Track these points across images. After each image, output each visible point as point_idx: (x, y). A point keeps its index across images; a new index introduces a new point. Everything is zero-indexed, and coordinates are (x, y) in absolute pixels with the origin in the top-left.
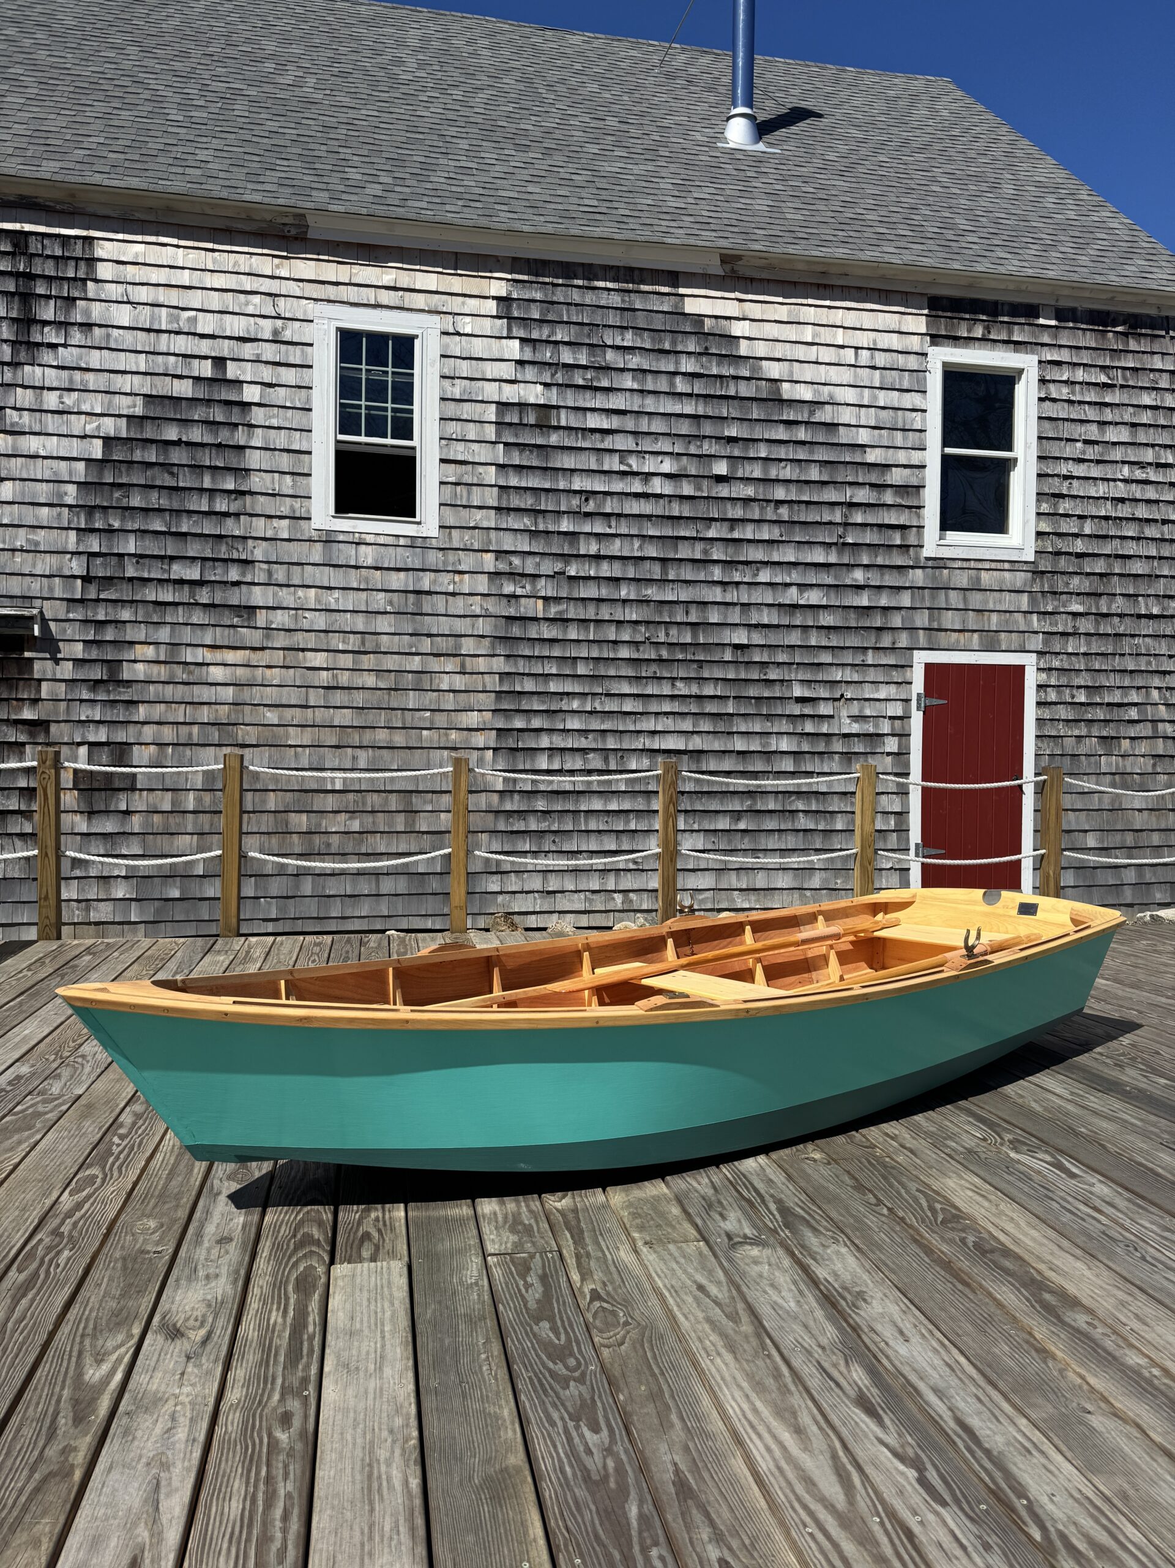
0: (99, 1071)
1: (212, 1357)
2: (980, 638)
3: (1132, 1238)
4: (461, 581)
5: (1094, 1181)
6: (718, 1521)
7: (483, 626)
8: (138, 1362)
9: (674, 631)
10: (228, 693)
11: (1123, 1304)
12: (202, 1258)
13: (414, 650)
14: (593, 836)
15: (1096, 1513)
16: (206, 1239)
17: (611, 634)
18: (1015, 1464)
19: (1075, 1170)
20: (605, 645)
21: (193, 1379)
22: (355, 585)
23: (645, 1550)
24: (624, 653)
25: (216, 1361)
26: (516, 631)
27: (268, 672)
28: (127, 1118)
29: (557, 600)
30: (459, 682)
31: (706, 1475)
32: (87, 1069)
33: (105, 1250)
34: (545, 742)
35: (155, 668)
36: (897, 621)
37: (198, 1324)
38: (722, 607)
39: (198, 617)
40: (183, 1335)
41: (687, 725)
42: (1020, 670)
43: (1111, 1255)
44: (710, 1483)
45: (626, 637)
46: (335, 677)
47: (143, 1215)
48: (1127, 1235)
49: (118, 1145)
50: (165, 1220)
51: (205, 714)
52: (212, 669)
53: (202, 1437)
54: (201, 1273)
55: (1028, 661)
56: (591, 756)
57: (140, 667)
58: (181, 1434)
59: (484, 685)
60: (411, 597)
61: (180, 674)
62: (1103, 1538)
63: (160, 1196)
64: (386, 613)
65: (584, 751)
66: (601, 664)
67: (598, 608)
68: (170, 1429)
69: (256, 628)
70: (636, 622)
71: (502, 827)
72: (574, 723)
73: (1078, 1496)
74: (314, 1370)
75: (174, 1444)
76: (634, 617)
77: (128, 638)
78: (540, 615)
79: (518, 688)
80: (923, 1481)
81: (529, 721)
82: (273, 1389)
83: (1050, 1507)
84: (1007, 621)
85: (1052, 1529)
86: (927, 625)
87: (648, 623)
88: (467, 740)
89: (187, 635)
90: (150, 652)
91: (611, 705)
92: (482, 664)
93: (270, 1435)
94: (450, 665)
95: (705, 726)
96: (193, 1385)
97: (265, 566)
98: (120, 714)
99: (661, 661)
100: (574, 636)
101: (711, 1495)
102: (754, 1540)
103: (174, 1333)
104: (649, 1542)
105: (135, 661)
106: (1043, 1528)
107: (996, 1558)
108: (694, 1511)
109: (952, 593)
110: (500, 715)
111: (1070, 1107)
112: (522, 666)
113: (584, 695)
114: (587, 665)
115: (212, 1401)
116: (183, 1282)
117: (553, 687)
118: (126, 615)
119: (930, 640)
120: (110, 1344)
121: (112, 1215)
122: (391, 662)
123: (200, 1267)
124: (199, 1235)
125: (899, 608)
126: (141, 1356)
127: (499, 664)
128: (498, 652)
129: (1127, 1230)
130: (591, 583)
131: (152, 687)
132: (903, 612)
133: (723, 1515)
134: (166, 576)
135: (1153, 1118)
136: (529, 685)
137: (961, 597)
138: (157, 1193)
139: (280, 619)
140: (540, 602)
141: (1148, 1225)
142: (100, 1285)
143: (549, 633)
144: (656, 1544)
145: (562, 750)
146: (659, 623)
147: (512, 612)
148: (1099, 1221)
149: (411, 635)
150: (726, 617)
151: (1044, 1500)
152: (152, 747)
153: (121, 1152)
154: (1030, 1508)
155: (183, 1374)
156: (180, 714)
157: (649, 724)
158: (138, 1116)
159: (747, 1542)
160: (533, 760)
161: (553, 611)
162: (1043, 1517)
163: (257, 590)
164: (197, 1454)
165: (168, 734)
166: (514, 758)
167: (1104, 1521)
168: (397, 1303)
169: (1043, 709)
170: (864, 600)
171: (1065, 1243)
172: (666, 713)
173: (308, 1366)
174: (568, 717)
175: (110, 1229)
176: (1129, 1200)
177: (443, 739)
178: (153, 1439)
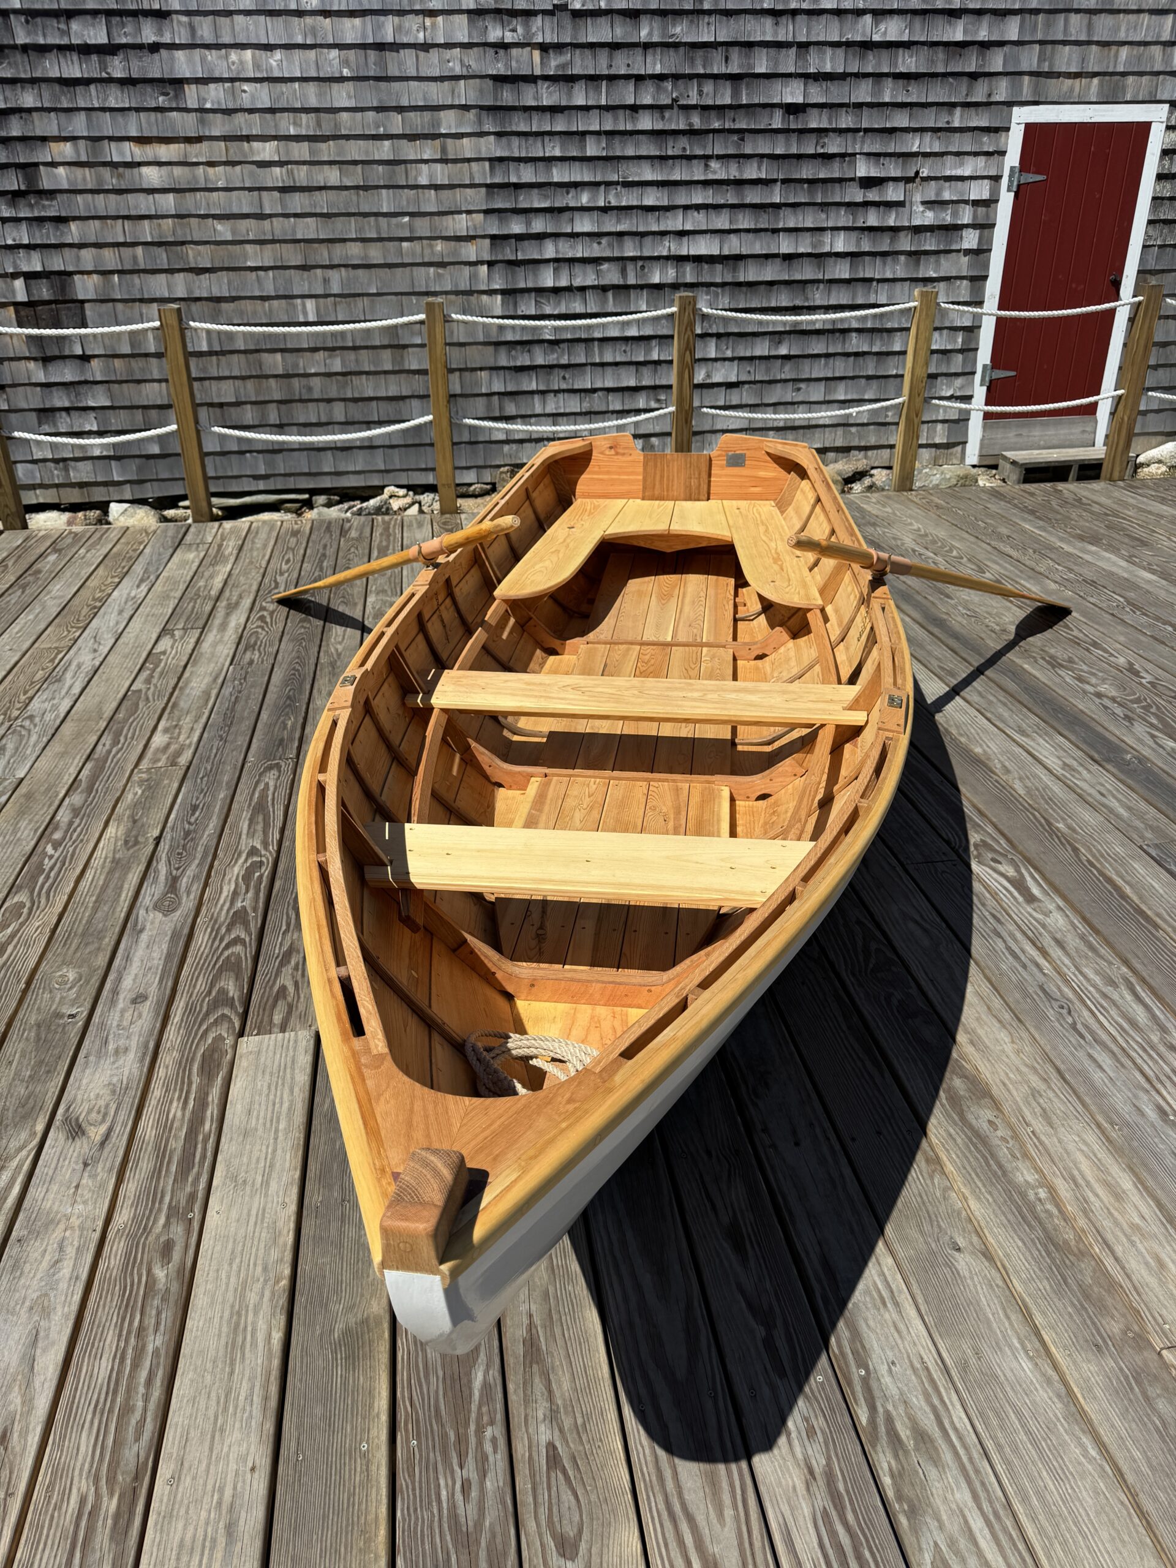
0: (45, 740)
1: (108, 1165)
2: (1101, 85)
3: (1071, 995)
4: (433, 25)
5: (1052, 907)
6: (557, 1394)
7: (465, 92)
8: (37, 1170)
9: (708, 87)
10: (168, 203)
11: (1035, 1093)
12: (115, 1024)
13: (381, 131)
14: (609, 370)
15: (930, 1390)
16: (121, 997)
17: (628, 95)
18: (866, 1320)
19: (1036, 891)
20: (621, 112)
21: (87, 1195)
22: (299, 40)
23: (480, 1431)
24: (646, 122)
25: (111, 1170)
26: (507, 97)
27: (211, 171)
28: (64, 816)
29: (559, 47)
30: (441, 174)
31: (557, 1331)
32: (34, 738)
33: (20, 1015)
34: (549, 250)
35: (79, 172)
36: (997, 62)
37: (100, 1117)
38: (772, 51)
39: (115, 98)
40: (83, 1133)
41: (722, 221)
42: (1144, 128)
43: (1041, 1018)
44: (560, 1342)
45: (648, 100)
46: (290, 173)
47: (63, 963)
48: (1066, 990)
49: (51, 857)
50: (84, 970)
51: (147, 231)
52: (145, 170)
53: (84, 1276)
54: (111, 1046)
55: (1157, 115)
56: (605, 266)
57: (61, 170)
58: (66, 1270)
59: (472, 177)
60: (372, 54)
61: (110, 179)
62: (928, 1422)
63: (83, 935)
64: (342, 79)
65: (596, 261)
66: (617, 140)
67: (611, 57)
68: (57, 1262)
69: (187, 110)
70: (661, 77)
71: (503, 361)
72: (584, 225)
73: (918, 1365)
74: (202, 1185)
75: (57, 1282)
76: (658, 69)
77: (39, 133)
78: (538, 72)
79: (514, 179)
80: (769, 1343)
81: (528, 224)
82: (160, 1210)
83: (887, 1380)
84: (1139, 58)
85: (880, 1410)
86: (1034, 68)
87: (676, 77)
88: (455, 252)
89: (107, 125)
90: (66, 151)
91: (629, 198)
92: (467, 147)
93: (149, 1271)
94: (429, 151)
95: (745, 221)
96: (85, 1203)
97: (184, 19)
98: (48, 235)
99: (691, 133)
100: (581, 102)
101: (557, 1359)
102: (587, 1418)
103: (76, 1130)
104: (486, 1419)
105: (53, 164)
106: (872, 1408)
107: (816, 1447)
108: (537, 1380)
109: (1074, 18)
110: (494, 218)
111: (1057, 788)
112: (517, 148)
113: (597, 184)
114: (599, 142)
115: (100, 1224)
116: (92, 1058)
117: (558, 175)
118: (28, 99)
119: (1036, 90)
120: (14, 1145)
121: (32, 964)
122: (355, 150)
123: (111, 1037)
124: (115, 992)
125: (1001, 44)
126: (40, 1162)
127: (490, 147)
128: (487, 127)
129: (1067, 982)
130: (603, 21)
131: (80, 198)
132: (1006, 49)
133: (563, 1385)
134: (65, 41)
135: (1143, 805)
136: (527, 175)
137: (1085, 22)
138: (80, 931)
139: (215, 95)
140: (537, 54)
141: (1091, 975)
142: (10, 1063)
143: (548, 95)
144: (492, 1423)
145: (572, 261)
146: (691, 77)
147: (500, 68)
148: (1041, 969)
149: (379, 109)
150: (776, 64)
151: (883, 1369)
152: (95, 276)
153: (52, 869)
154: (865, 1381)
155: (77, 1187)
156: (118, 232)
157: (676, 222)
158: (76, 812)
159: (580, 1421)
160: (536, 275)
161: (554, 64)
162: (877, 1393)
163: (180, 54)
164: (77, 1298)
165: (110, 258)
166: (513, 274)
167: (936, 1402)
168: (296, 1090)
169: (1163, 183)
170: (957, 32)
171: (997, 1003)
172: (698, 207)
173: (198, 1176)
174: (577, 215)
175: (29, 983)
176: (1082, 937)
177: (427, 251)
178: (38, 1276)
